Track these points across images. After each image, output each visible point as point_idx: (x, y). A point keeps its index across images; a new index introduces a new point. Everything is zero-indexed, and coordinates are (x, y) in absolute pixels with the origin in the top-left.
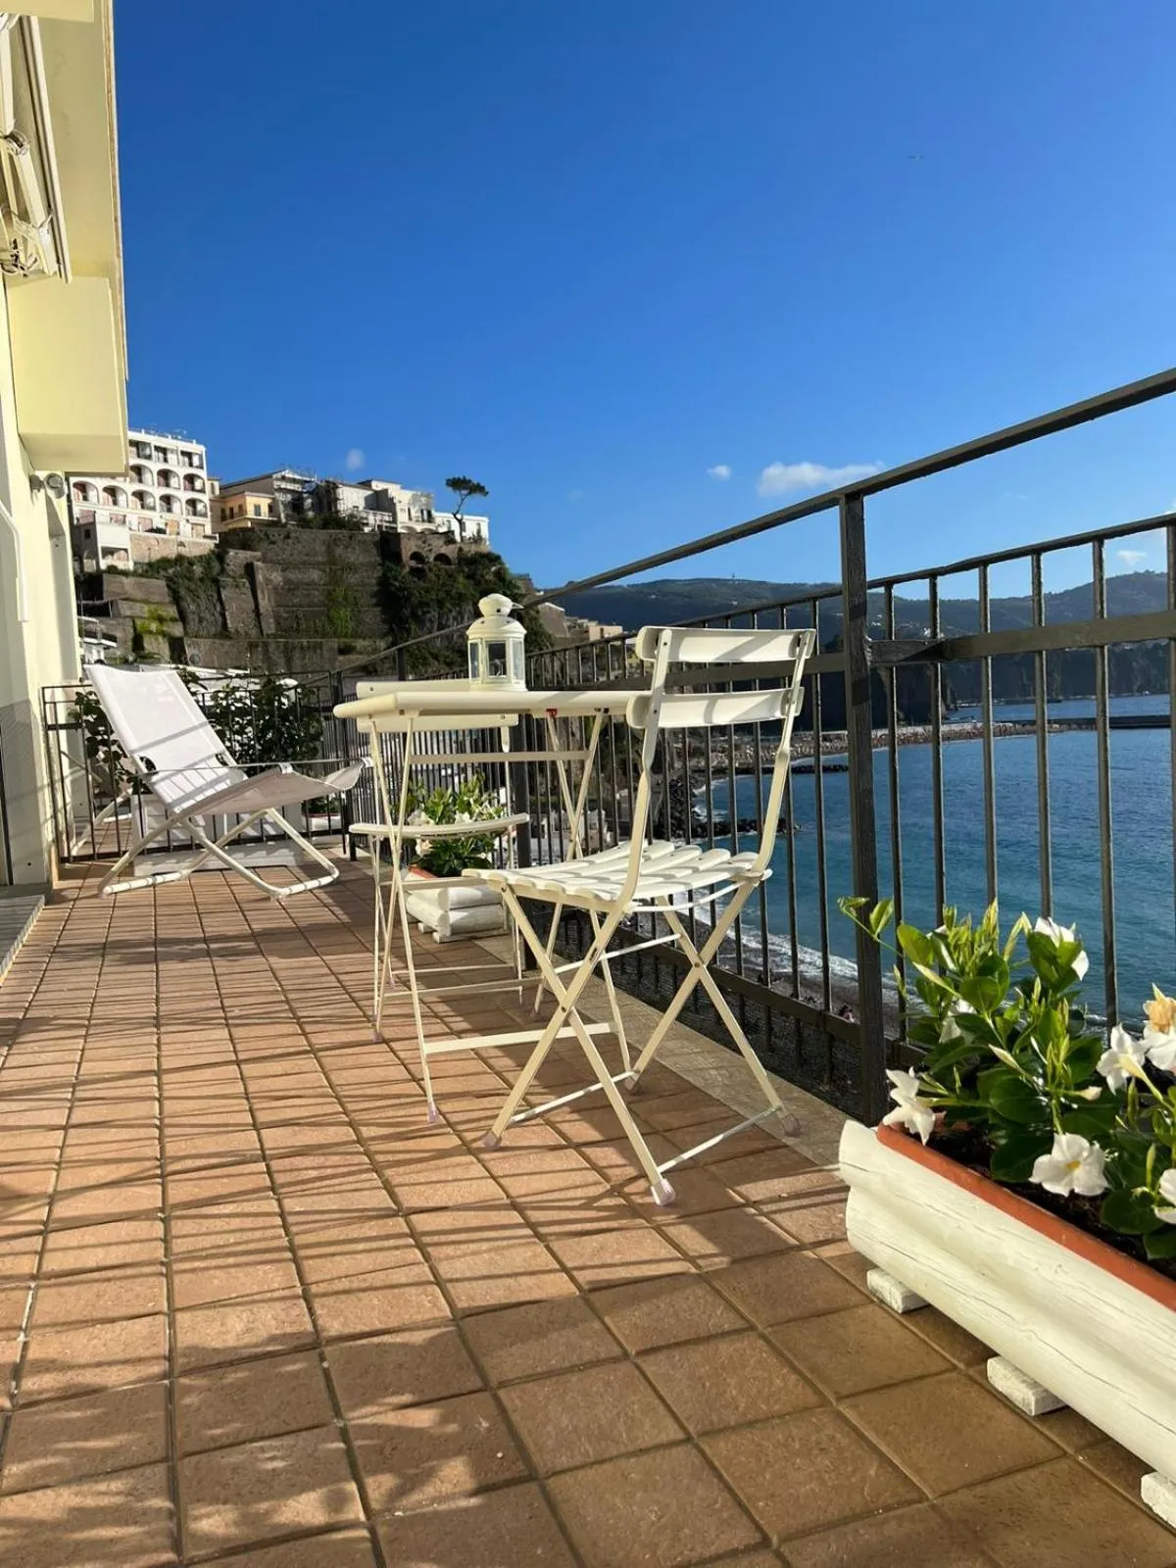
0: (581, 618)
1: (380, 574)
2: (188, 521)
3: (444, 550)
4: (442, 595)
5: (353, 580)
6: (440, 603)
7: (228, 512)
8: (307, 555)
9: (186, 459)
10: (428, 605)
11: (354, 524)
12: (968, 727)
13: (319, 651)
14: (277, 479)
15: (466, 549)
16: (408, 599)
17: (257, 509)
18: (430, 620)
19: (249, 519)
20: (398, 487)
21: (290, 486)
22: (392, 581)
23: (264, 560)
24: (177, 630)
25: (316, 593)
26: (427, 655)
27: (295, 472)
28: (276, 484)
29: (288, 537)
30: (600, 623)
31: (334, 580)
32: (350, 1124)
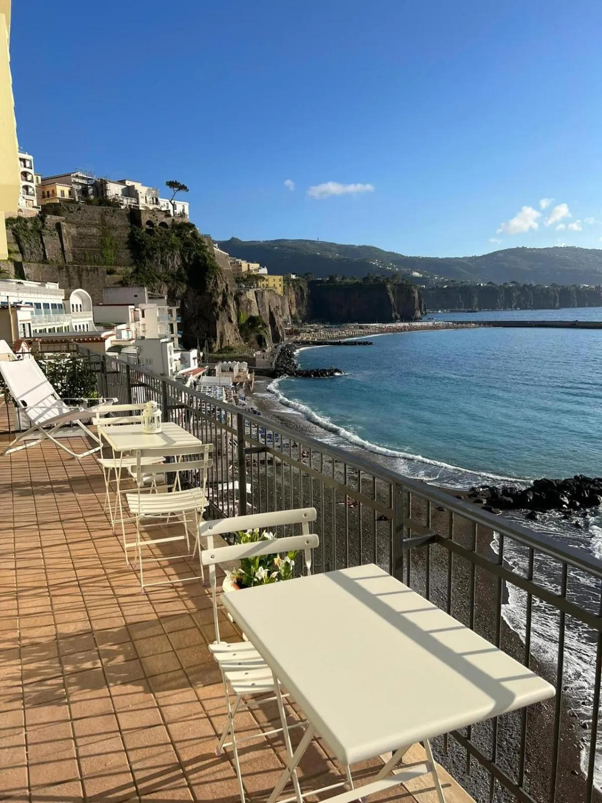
0: (237, 258)
1: (130, 232)
2: (23, 197)
3: (165, 220)
4: (163, 244)
5: (115, 235)
6: (162, 249)
7: (46, 194)
8: (90, 219)
9: (22, 163)
10: (155, 250)
11: (115, 204)
12: (431, 324)
13: (96, 272)
14: (73, 177)
15: (176, 220)
16: (144, 246)
17: (63, 192)
18: (157, 258)
19: (58, 198)
20: (140, 184)
21: (81, 181)
22: (136, 236)
23: (66, 221)
24: (19, 258)
25: (95, 241)
26: (155, 277)
27: (83, 174)
28: (73, 179)
29: (79, 209)
30: (248, 262)
31: (105, 234)
32: (103, 568)
